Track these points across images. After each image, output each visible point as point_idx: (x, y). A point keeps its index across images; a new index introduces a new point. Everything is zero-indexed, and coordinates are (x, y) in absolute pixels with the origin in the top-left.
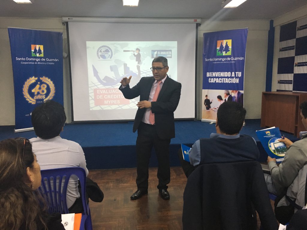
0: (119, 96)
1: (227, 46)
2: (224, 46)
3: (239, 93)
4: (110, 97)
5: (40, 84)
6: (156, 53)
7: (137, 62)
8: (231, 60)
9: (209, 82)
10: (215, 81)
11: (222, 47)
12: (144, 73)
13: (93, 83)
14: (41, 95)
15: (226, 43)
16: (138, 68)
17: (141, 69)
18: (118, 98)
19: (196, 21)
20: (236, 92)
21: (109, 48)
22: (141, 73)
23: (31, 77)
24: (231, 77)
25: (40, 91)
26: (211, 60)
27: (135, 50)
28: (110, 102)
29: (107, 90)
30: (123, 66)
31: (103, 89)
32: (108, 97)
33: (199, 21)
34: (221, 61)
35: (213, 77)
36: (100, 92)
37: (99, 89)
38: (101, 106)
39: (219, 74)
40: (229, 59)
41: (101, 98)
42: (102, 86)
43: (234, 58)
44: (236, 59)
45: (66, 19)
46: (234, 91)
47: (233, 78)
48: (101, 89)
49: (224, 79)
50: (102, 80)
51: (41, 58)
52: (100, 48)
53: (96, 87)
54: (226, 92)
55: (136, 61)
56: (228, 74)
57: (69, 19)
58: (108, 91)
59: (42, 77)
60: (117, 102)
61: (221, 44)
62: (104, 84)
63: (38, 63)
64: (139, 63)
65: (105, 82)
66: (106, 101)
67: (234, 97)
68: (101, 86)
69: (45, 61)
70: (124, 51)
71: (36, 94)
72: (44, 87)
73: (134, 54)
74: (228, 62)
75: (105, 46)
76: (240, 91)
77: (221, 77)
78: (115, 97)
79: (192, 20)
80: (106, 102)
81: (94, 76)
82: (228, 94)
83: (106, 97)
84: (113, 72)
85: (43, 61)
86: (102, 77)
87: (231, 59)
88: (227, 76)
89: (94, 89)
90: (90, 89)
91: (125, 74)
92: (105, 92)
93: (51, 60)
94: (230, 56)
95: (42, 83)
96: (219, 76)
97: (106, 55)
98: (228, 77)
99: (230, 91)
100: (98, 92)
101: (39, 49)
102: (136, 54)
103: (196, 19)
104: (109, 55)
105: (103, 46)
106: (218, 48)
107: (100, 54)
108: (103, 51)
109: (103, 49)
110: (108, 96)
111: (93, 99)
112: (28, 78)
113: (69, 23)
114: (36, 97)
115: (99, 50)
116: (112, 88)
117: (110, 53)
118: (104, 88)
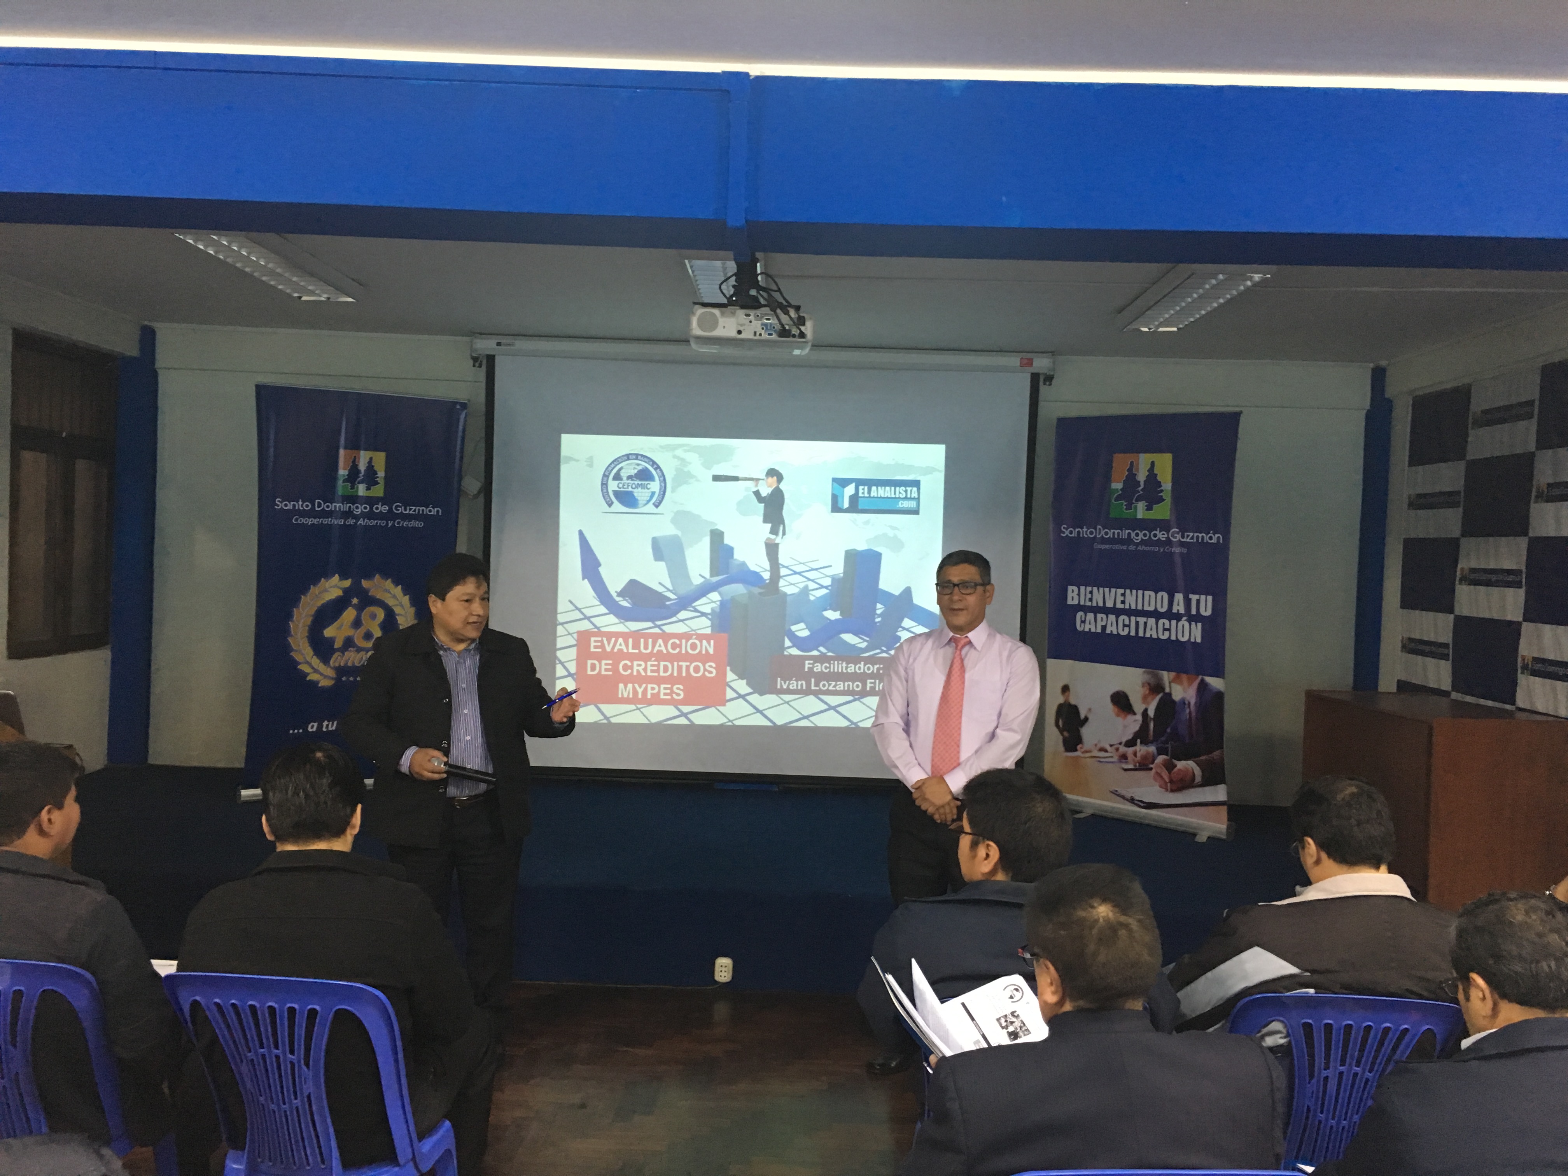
0: (680, 668)
1: (1152, 479)
2: (1142, 477)
3: (1203, 686)
4: (645, 670)
5: (360, 608)
6: (850, 490)
7: (769, 526)
8: (1168, 542)
9: (1079, 627)
10: (1104, 628)
11: (1131, 480)
12: (795, 573)
13: (577, 608)
14: (359, 650)
15: (1149, 466)
16: (772, 550)
17: (783, 559)
18: (675, 674)
19: (1030, 363)
20: (1190, 683)
21: (654, 463)
22: (783, 572)
23: (328, 575)
24: (1171, 615)
25: (358, 636)
26: (1085, 532)
27: (762, 475)
28: (640, 691)
29: (630, 640)
30: (707, 541)
31: (617, 635)
32: (635, 668)
33: (1041, 364)
34: (1129, 541)
35: (1096, 610)
36: (603, 647)
37: (599, 633)
38: (602, 706)
39: (1120, 599)
40: (1161, 535)
41: (603, 672)
42: (612, 619)
43: (1183, 531)
44: (1190, 537)
45: (485, 345)
46: (1184, 677)
47: (1178, 617)
48: (609, 635)
49: (1141, 620)
50: (614, 595)
51: (371, 501)
52: (616, 461)
53: (585, 625)
54: (1147, 677)
55: (765, 521)
56: (1156, 600)
57: (499, 344)
58: (636, 646)
59: (369, 576)
60: (672, 692)
61: (1130, 470)
62: (623, 615)
63: (361, 522)
64: (774, 531)
65: (625, 604)
66: (626, 687)
67: (1183, 702)
68: (610, 623)
69: (390, 515)
70: (716, 478)
71: (338, 644)
72: (373, 616)
73: (757, 494)
74: (1156, 549)
75: (637, 456)
76: (1209, 680)
77: (1130, 613)
78: (666, 669)
79: (1014, 361)
80: (625, 691)
81: (583, 579)
82: (1156, 688)
83: (626, 668)
84: (662, 565)
85: (381, 516)
86: (614, 585)
87: (1168, 538)
88: (1152, 608)
89: (579, 633)
90: (560, 630)
91: (712, 575)
92: (624, 647)
93: (412, 510)
94: (1164, 525)
95: (367, 601)
96: (1119, 606)
97: (641, 494)
98: (1156, 615)
99: (1166, 676)
100: (596, 647)
101: (370, 466)
102: (765, 491)
103: (1029, 356)
104: (653, 493)
105: (628, 457)
106: (1117, 486)
107: (613, 485)
108: (630, 477)
109: (629, 469)
110: (635, 663)
111: (570, 675)
112: (315, 582)
113: (497, 357)
114: (337, 660)
115: (612, 472)
116: (657, 630)
117: (655, 486)
118: (621, 628)
